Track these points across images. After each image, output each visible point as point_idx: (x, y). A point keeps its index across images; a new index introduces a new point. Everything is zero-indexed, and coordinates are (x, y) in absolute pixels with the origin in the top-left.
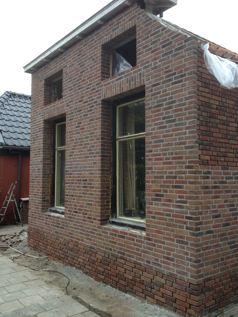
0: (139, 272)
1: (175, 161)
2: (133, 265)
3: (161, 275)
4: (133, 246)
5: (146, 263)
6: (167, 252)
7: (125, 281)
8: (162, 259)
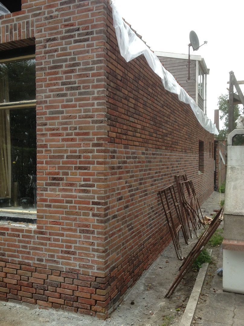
0: (27, 273)
1: (79, 138)
2: (18, 267)
3: (58, 273)
4: (17, 244)
5: (36, 262)
6: (66, 246)
7: (6, 287)
8: (60, 254)
